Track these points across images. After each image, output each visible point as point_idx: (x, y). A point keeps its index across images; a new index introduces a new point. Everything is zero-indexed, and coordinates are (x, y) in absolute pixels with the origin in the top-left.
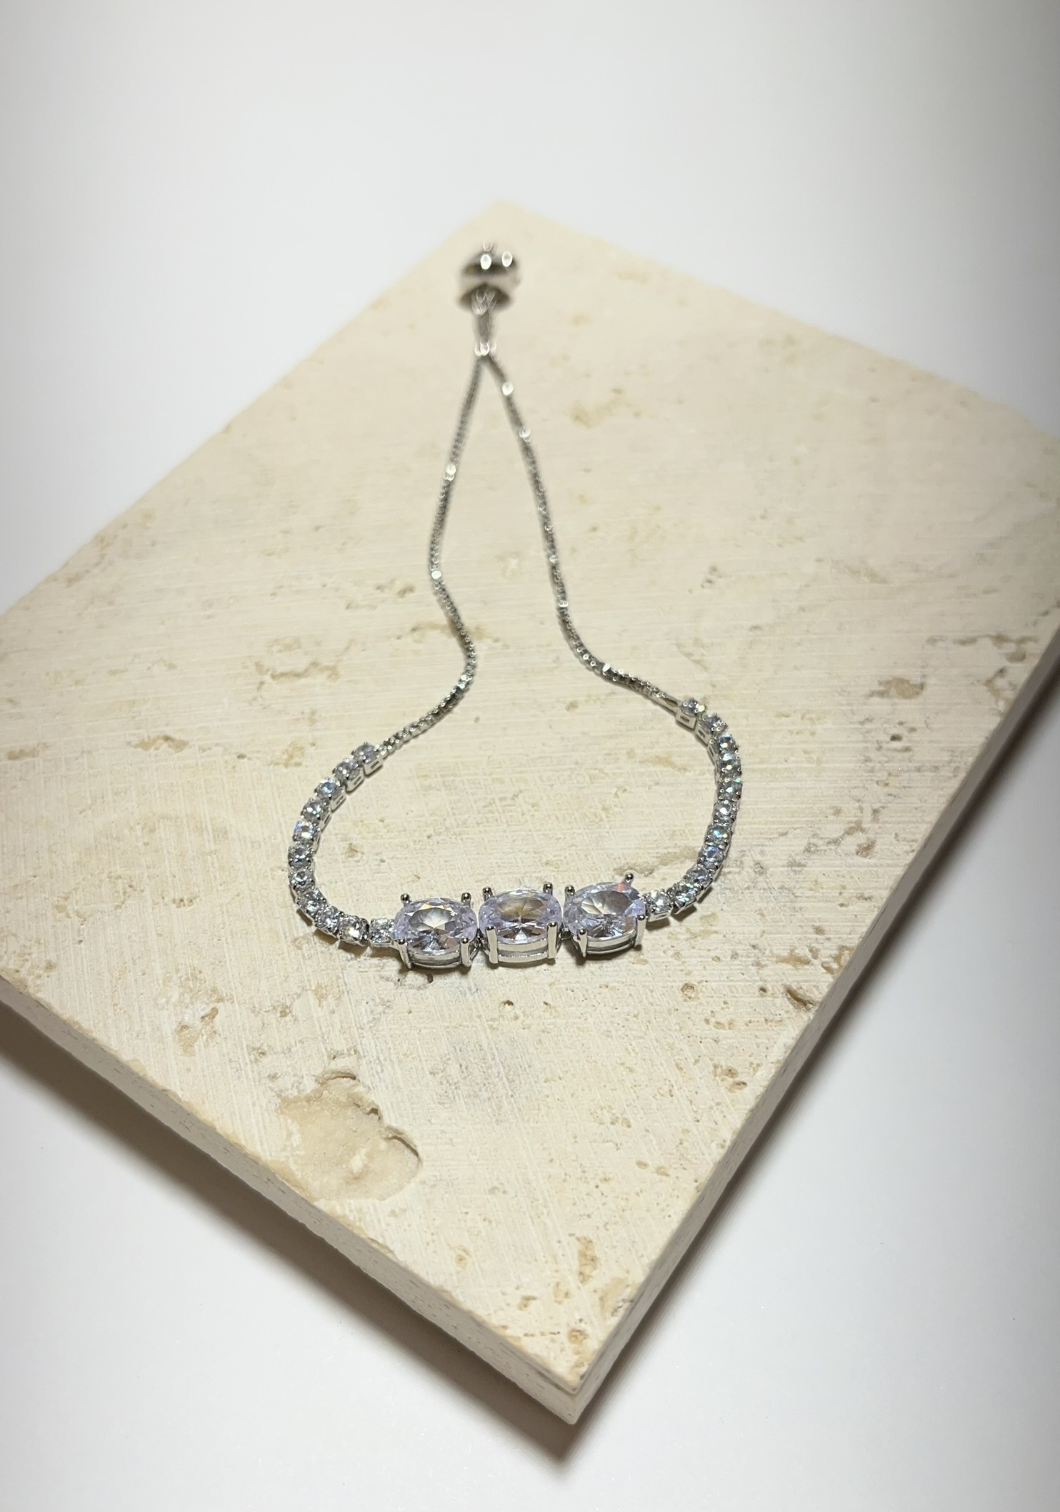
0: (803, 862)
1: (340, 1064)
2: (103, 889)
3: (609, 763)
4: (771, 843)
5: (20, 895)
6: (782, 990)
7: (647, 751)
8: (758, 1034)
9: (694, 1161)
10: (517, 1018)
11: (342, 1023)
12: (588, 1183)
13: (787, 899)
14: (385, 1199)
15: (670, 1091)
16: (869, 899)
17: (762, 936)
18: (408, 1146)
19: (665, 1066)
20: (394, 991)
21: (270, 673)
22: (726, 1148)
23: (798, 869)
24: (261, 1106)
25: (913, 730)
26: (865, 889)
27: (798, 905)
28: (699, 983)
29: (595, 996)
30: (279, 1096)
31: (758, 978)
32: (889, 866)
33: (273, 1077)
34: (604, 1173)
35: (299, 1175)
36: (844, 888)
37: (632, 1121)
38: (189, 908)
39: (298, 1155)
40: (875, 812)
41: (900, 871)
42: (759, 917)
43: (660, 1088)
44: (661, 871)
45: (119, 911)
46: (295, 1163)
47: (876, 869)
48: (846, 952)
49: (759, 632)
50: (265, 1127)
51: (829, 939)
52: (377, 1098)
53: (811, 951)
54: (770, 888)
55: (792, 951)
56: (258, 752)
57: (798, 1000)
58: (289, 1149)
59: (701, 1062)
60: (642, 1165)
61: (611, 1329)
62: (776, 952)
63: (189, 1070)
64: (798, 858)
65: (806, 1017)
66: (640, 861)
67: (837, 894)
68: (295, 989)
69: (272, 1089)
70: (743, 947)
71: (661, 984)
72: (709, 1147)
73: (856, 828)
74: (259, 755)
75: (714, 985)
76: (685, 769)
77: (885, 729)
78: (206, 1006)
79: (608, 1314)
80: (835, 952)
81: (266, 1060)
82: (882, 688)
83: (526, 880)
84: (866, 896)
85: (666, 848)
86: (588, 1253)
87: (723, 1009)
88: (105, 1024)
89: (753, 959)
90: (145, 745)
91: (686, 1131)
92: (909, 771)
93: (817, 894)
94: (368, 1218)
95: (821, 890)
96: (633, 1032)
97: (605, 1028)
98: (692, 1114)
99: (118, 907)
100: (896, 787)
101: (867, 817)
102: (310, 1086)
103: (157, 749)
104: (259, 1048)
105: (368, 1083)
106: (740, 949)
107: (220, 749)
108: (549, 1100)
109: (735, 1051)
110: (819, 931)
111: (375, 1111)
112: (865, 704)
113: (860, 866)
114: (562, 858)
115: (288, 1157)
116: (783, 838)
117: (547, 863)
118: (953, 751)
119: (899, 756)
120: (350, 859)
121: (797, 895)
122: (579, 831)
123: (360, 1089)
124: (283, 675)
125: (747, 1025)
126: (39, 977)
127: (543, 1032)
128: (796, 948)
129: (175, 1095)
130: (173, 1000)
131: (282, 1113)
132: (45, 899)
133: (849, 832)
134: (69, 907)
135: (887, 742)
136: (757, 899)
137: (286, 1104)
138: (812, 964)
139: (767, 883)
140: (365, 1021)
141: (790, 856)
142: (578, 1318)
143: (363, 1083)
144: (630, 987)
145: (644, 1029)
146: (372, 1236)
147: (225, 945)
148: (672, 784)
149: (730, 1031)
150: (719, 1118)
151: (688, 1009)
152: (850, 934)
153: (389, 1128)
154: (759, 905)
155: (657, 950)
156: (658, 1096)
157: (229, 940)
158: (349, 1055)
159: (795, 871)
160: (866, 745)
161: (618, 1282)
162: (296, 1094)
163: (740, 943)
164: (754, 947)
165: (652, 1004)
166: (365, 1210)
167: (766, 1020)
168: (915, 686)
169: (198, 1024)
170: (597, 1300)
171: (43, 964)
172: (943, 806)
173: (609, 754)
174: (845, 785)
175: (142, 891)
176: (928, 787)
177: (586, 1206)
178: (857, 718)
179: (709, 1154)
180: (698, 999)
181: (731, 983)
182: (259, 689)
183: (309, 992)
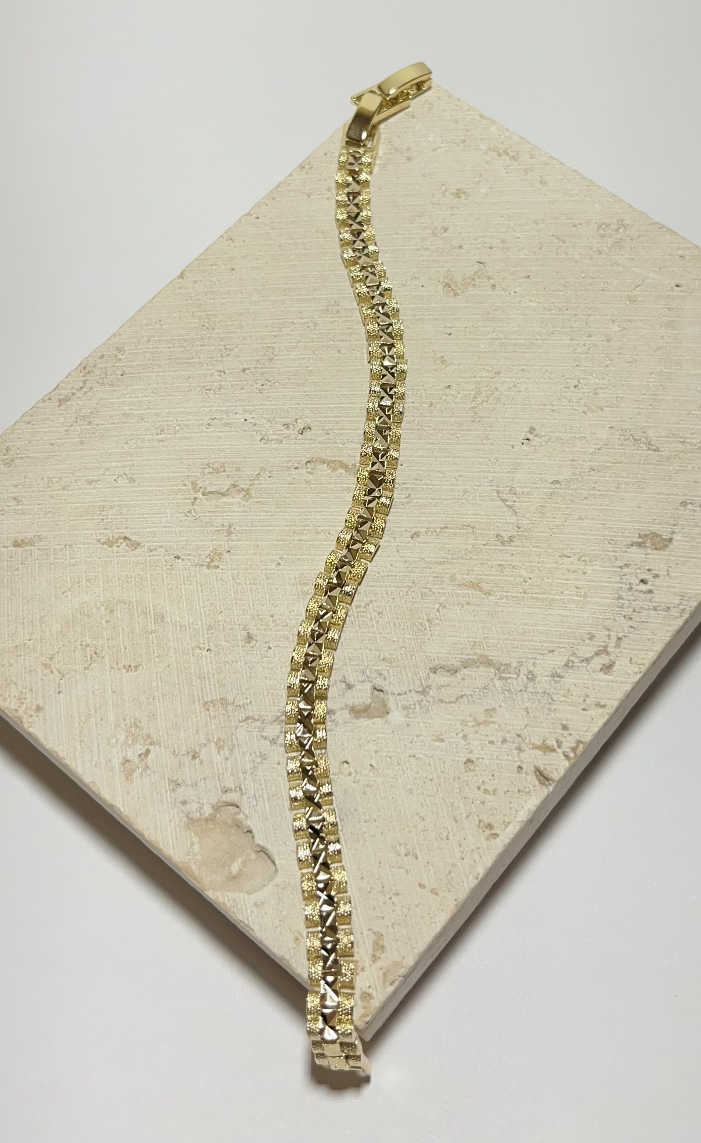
0: (562, 674)
1: (230, 797)
2: (76, 653)
3: (436, 584)
4: (542, 657)
5: (19, 653)
6: (533, 769)
7: (465, 576)
8: (511, 800)
9: (457, 886)
10: (350, 774)
11: (232, 767)
12: (384, 895)
13: (547, 702)
14: (250, 894)
15: (447, 836)
16: (604, 706)
17: (525, 728)
18: (270, 858)
19: (446, 817)
20: (269, 748)
21: (202, 490)
22: (479, 880)
23: (558, 679)
24: (175, 822)
25: (656, 576)
26: (602, 699)
27: (553, 707)
28: (477, 759)
29: (405, 763)
30: (187, 816)
31: (517, 759)
32: (622, 682)
33: (184, 803)
34: (396, 889)
35: (196, 873)
36: (587, 696)
37: (419, 856)
38: (135, 674)
39: (197, 859)
40: (619, 639)
41: (628, 687)
42: (525, 714)
43: (441, 834)
44: (462, 672)
45: (87, 671)
46: (195, 863)
47: (612, 684)
48: (581, 746)
49: (558, 486)
50: (176, 838)
51: (570, 734)
52: (251, 823)
53: (557, 742)
54: (536, 693)
55: (544, 741)
56: (189, 555)
57: (542, 776)
58: (191, 854)
59: (471, 817)
60: (422, 886)
61: (388, 994)
62: (532, 741)
63: (128, 793)
64: (559, 671)
65: (545, 791)
66: (449, 663)
67: (582, 701)
68: (203, 741)
69: (183, 811)
70: (510, 735)
71: (450, 758)
72: (468, 878)
73: (604, 651)
74: (189, 558)
75: (487, 762)
76: (490, 594)
77: (637, 573)
78: (141, 747)
79: (388, 984)
80: (574, 745)
81: (180, 790)
82: (640, 540)
83: (368, 671)
84: (602, 704)
85: (468, 655)
86: (380, 942)
87: (491, 780)
88: (74, 755)
89: (516, 745)
90: (110, 543)
91: (454, 865)
92: (648, 609)
93: (568, 700)
94: (239, 906)
95: (571, 697)
96: (428, 792)
97: (409, 787)
98: (460, 854)
99: (86, 668)
100: (636, 621)
101: (612, 644)
102: (208, 811)
103: (118, 547)
104: (176, 781)
105: (247, 812)
106: (509, 737)
107: (163, 550)
108: (366, 835)
109: (495, 811)
110: (565, 727)
111: (250, 832)
112: (626, 552)
113: (601, 681)
114: (395, 656)
115: (190, 860)
116: (550, 654)
117: (384, 659)
118: (683, 596)
119: (642, 596)
120: (247, 644)
121: (555, 699)
122: (409, 637)
123: (241, 816)
124: (210, 493)
125: (505, 793)
126: (31, 716)
127: (367, 786)
128: (547, 739)
129: (119, 809)
130: (121, 741)
131: (189, 828)
132: (37, 658)
133: (597, 654)
134: (53, 666)
135: (637, 585)
136: (526, 700)
137: (191, 822)
138: (557, 753)
139: (534, 688)
140: (248, 768)
141: (554, 669)
142: (368, 985)
143: (243, 813)
144: (431, 759)
145: (435, 789)
146: (241, 918)
147: (158, 703)
148: (479, 605)
149: (493, 797)
150: (477, 859)
151: (467, 778)
152: (586, 732)
153: (258, 845)
154: (527, 704)
155: (452, 732)
156: (439, 839)
157: (161, 699)
158: (236, 791)
159: (555, 681)
160: (620, 585)
161: (396, 964)
162: (198, 815)
163: (509, 732)
164: (519, 736)
165: (443, 772)
166: (238, 900)
167: (519, 791)
168: (665, 540)
169: (136, 760)
170: (382, 974)
171: (34, 707)
172: (669, 639)
173: (438, 577)
174: (601, 617)
175: (103, 658)
176: (660, 623)
177: (381, 911)
178: (618, 563)
179: (467, 882)
180: (475, 771)
181: (499, 762)
182: (193, 504)
183: (212, 743)
